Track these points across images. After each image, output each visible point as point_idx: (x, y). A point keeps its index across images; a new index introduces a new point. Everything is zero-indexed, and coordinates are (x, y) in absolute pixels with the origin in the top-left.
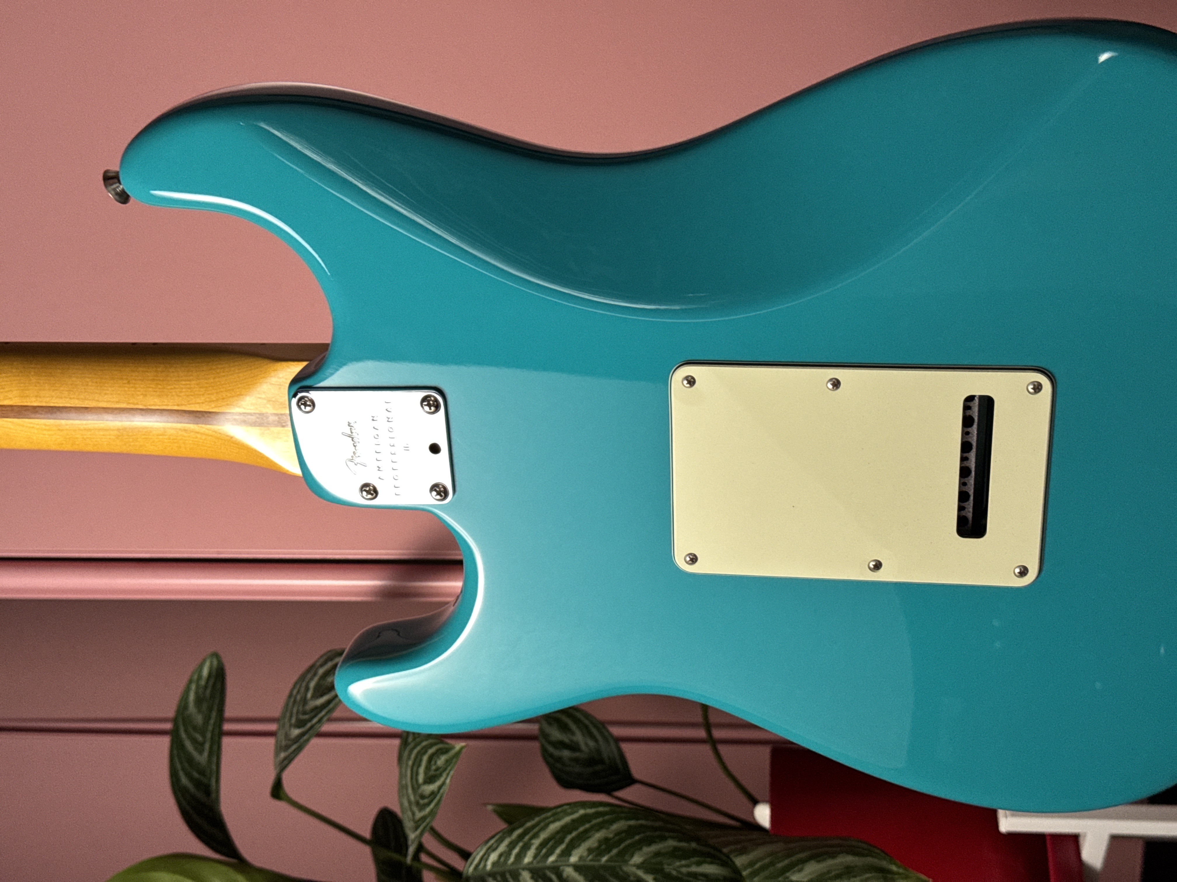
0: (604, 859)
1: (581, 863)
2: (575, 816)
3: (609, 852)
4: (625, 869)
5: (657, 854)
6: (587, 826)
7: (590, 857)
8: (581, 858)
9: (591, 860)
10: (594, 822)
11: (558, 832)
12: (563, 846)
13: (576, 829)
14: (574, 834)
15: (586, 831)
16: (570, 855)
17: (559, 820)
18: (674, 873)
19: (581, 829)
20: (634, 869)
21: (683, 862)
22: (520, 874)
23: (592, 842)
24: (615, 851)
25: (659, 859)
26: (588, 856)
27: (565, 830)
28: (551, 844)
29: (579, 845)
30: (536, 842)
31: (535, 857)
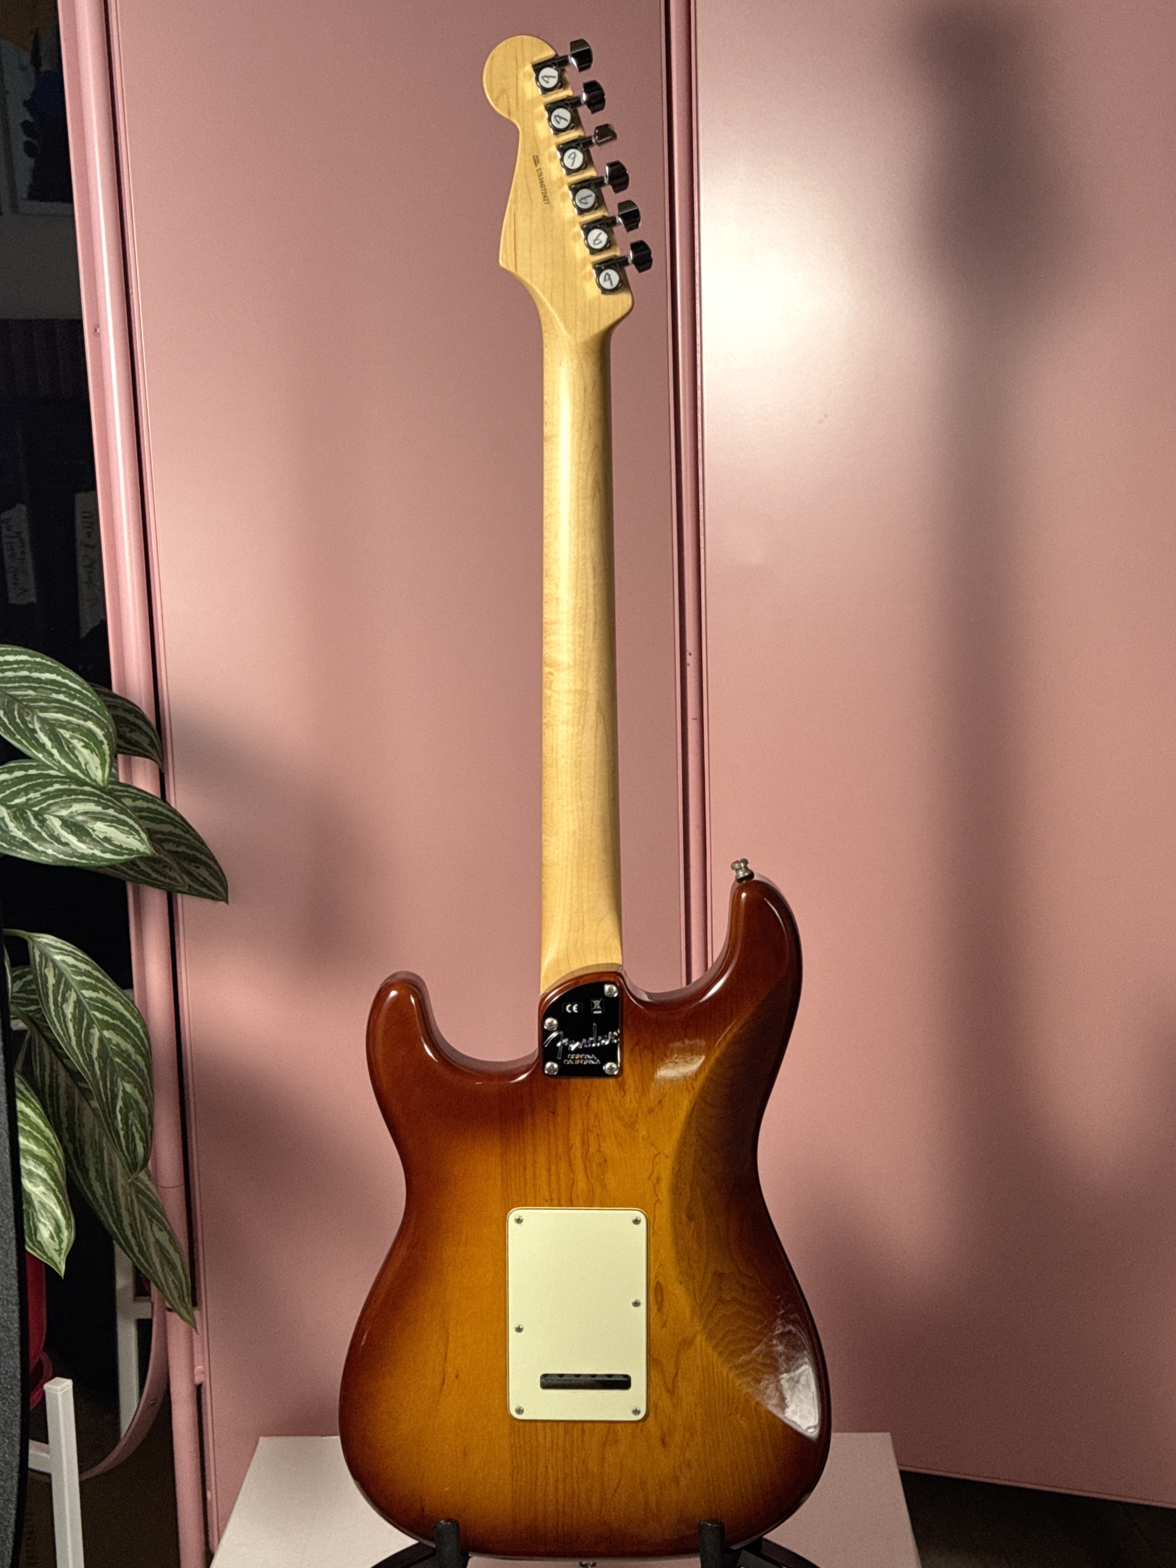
0: (117, 1060)
1: (106, 1041)
2: (133, 1021)
3: (123, 1062)
4: (119, 1080)
5: (137, 1102)
6: (132, 1035)
7: (114, 1047)
8: (109, 1040)
9: (111, 1048)
10: (136, 1039)
11: (117, 1011)
12: (111, 1021)
13: (126, 1026)
14: (122, 1026)
15: (128, 1035)
16: (108, 1030)
17: (126, 1009)
18: (130, 1122)
19: (127, 1030)
20: (121, 1088)
21: (139, 1126)
22: (71, 990)
23: (125, 1045)
24: (126, 1066)
25: (135, 1106)
26: (114, 1045)
27: (121, 1017)
28: (108, 1009)
29: (117, 1034)
30: (101, 995)
31: (91, 999)
